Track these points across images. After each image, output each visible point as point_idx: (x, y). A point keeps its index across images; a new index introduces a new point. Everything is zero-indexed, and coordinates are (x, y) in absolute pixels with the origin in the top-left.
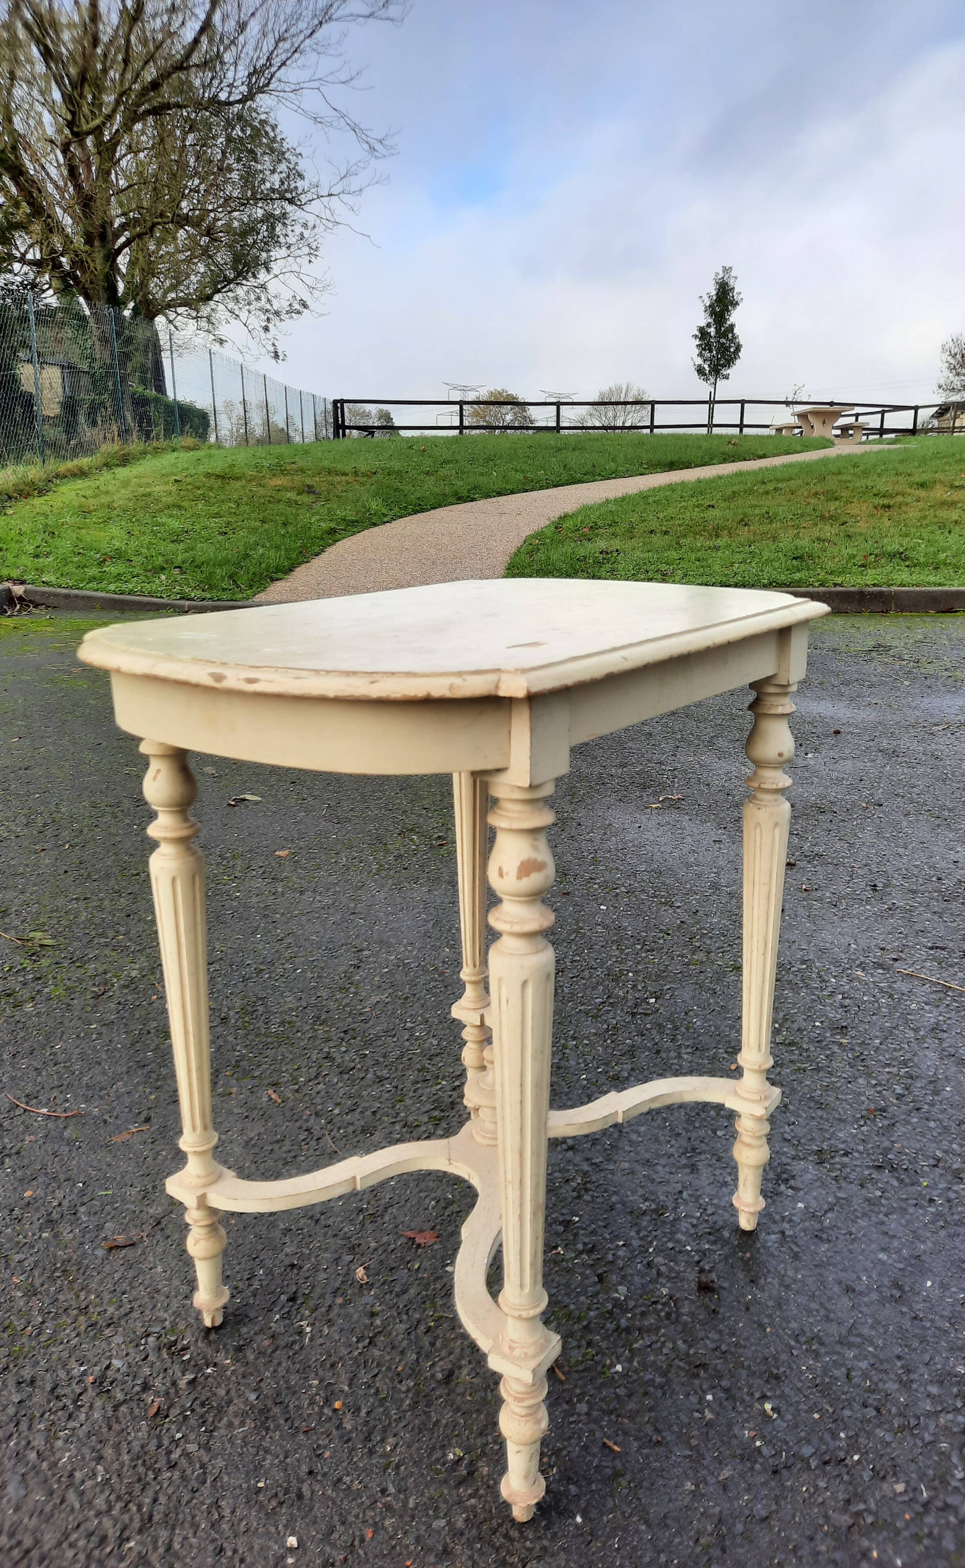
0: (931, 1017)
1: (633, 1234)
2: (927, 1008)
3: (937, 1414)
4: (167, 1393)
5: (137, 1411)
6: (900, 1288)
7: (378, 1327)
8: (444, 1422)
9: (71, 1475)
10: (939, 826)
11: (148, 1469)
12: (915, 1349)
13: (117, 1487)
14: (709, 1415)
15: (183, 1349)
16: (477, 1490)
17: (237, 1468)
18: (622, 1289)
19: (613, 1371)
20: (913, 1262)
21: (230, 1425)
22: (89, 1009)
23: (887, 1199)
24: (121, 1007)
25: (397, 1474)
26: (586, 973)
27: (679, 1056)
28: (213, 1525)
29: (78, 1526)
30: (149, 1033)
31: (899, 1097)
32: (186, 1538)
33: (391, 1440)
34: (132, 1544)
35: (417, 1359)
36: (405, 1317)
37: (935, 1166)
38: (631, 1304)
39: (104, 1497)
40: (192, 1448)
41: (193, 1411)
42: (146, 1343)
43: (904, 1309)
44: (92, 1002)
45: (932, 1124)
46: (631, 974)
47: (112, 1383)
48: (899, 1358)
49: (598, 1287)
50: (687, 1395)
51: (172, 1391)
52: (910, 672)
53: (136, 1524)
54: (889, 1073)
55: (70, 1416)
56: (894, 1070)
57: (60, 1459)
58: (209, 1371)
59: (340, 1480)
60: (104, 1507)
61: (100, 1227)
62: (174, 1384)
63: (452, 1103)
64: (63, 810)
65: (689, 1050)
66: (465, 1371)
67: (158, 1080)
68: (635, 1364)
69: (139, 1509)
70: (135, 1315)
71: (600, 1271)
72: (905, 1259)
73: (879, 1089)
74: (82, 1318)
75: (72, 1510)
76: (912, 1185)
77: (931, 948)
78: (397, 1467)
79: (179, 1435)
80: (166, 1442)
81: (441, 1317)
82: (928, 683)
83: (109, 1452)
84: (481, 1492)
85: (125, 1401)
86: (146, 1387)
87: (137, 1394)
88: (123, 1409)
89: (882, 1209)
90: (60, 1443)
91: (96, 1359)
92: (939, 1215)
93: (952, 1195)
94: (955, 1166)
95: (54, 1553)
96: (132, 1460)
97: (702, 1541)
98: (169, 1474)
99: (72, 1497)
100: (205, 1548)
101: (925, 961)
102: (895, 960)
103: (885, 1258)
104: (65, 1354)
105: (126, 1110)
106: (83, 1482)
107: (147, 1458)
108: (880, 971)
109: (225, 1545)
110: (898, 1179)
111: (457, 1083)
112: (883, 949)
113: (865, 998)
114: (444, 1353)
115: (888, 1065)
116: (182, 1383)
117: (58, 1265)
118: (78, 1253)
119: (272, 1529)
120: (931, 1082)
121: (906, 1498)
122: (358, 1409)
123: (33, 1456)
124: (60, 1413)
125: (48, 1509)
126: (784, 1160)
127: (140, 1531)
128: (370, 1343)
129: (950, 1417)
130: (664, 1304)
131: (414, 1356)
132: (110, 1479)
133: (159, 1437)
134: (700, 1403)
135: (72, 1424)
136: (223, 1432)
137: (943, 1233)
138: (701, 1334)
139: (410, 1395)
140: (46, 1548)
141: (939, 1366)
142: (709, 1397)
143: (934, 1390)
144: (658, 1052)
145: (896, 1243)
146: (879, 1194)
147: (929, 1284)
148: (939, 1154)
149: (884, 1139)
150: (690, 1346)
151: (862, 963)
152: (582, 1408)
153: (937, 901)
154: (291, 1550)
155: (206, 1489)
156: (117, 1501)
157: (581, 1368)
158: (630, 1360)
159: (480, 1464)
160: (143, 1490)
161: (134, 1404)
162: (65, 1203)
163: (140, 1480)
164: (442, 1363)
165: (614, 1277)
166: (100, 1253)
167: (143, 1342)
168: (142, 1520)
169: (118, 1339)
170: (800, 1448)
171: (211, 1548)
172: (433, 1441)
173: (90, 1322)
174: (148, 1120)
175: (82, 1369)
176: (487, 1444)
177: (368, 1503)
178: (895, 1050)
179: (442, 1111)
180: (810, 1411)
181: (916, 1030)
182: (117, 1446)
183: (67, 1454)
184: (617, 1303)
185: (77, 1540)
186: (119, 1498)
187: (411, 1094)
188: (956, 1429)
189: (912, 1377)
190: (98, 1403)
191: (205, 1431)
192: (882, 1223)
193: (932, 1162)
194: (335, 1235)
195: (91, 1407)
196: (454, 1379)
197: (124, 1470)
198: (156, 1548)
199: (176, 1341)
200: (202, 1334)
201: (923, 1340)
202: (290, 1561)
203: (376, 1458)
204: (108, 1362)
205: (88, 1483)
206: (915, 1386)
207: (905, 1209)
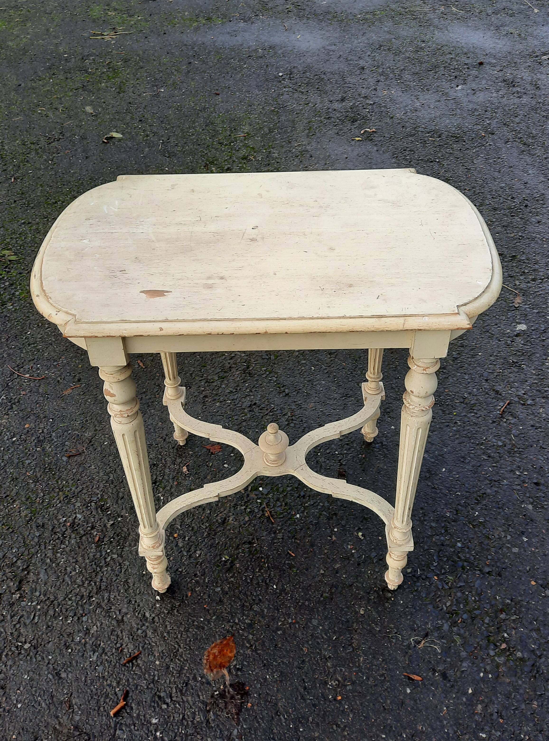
3: (432, 536)
4: (102, 531)
5: (90, 539)
8: (221, 543)
9: (66, 569)
11: (97, 566)
12: (430, 504)
13: (85, 574)
15: (107, 509)
16: (234, 574)
17: (134, 565)
19: (295, 517)
21: (130, 545)
25: (201, 567)
28: (126, 590)
29: (71, 591)
32: (115, 596)
33: (198, 552)
34: (94, 599)
35: (210, 512)
37: (462, 402)
39: (80, 579)
40: (115, 556)
41: (114, 538)
42: (91, 506)
45: (467, 377)
47: (78, 526)
50: (326, 529)
51: (104, 529)
53: (95, 590)
55: (62, 542)
57: (60, 562)
58: (119, 519)
59: (177, 570)
60: (81, 583)
61: (63, 444)
62: (105, 526)
66: (231, 519)
67: (82, 355)
68: (305, 514)
69: (95, 583)
70: (84, 491)
72: (436, 457)
74: (61, 493)
75: (68, 584)
76: (449, 414)
78: (201, 564)
79: (109, 551)
80: (104, 553)
83: (80, 558)
84: (236, 575)
85: (84, 535)
86: (93, 528)
87: (90, 530)
88: (84, 538)
90: (59, 555)
91: (70, 514)
92: (458, 431)
93: (466, 420)
94: (472, 402)
95: (63, 602)
96: (90, 562)
97: (324, 595)
98: (106, 569)
99: (67, 578)
100: (123, 600)
104: (56, 512)
105: (68, 375)
106: (71, 572)
107: (96, 561)
109: (131, 599)
110: (443, 410)
114: (222, 510)
116: (108, 526)
117: (47, 466)
118: (55, 458)
119: (150, 592)
120: (472, 350)
121: (411, 575)
122: (185, 537)
123: (48, 560)
124: (57, 541)
125: (58, 584)
127: (97, 593)
129: (438, 537)
131: (209, 512)
132: (82, 571)
133: (101, 552)
134: (331, 533)
135: (62, 546)
136: (127, 548)
137: (457, 442)
139: (207, 530)
140: (60, 600)
141: (438, 513)
142: (336, 530)
143: (433, 525)
145: (433, 448)
147: (444, 470)
148: (466, 395)
149: (441, 386)
150: (331, 505)
152: (280, 536)
154: (157, 601)
155: (122, 575)
156: (86, 581)
157: (282, 516)
158: (303, 512)
159: (236, 562)
160: (96, 576)
161: (89, 536)
162: (45, 430)
163: (94, 571)
164: (221, 515)
166: (64, 458)
167: (89, 505)
168: (97, 589)
169: (78, 504)
170: (371, 553)
171: (126, 600)
172: (217, 552)
173: (64, 496)
174: (79, 381)
175: (64, 519)
176: (239, 553)
177: (189, 580)
179: (225, 372)
180: (378, 536)
182: (83, 556)
183: (63, 560)
185: (71, 597)
186: (86, 579)
187: (210, 362)
188: (439, 543)
189: (425, 519)
190: (73, 536)
191: (120, 548)
193: (461, 400)
194: (173, 448)
195: (70, 537)
196: (226, 521)
197: (87, 567)
198: (104, 601)
199: (104, 505)
200: (115, 501)
201: (434, 499)
202: (158, 605)
203: (192, 560)
204: (75, 516)
205: (73, 573)
206: (425, 523)
207: (442, 429)
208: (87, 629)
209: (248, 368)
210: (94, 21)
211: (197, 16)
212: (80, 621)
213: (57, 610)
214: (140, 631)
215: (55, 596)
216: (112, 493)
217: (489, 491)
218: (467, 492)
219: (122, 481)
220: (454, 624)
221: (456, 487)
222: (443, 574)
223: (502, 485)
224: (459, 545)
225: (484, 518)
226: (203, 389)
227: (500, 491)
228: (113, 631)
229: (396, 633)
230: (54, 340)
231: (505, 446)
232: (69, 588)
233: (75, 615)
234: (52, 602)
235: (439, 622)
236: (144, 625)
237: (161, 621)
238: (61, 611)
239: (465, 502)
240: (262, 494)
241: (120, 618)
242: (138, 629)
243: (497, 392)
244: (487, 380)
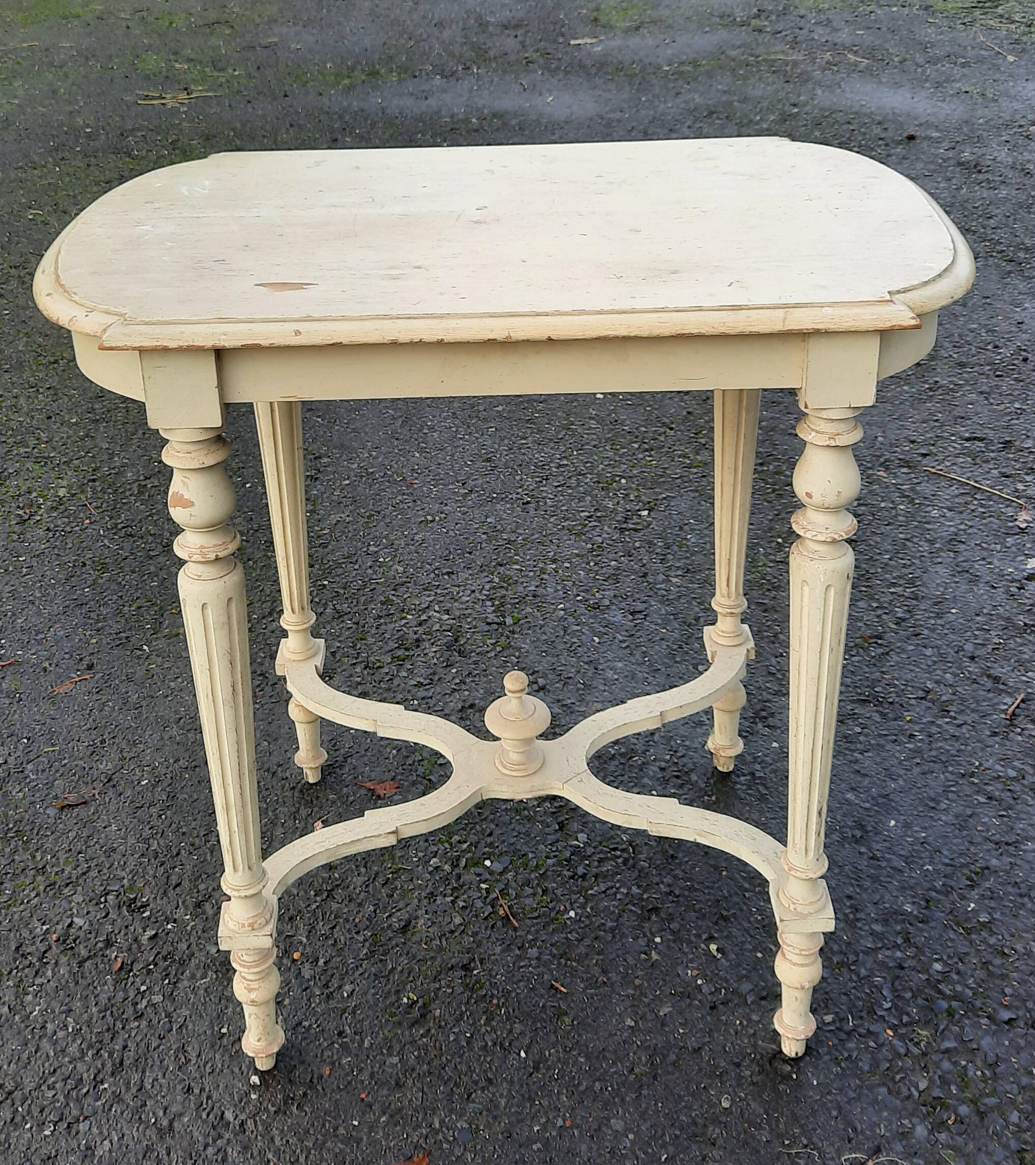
0: (951, 525)
2: (949, 514)
3: (876, 950)
4: (130, 949)
5: (101, 966)
6: (862, 827)
7: (337, 880)
8: (399, 968)
9: (43, 1027)
11: (116, 1020)
13: (88, 1036)
14: (654, 956)
15: (142, 907)
16: (429, 1030)
17: (201, 1016)
18: (582, 837)
19: (566, 916)
20: (881, 800)
21: (193, 976)
22: (15, 537)
23: (866, 736)
24: (51, 535)
25: (353, 1017)
26: (574, 480)
27: (667, 580)
28: (180, 1067)
29: (55, 1071)
30: (84, 565)
31: (899, 621)
32: (155, 1080)
33: (348, 988)
34: (106, 1086)
35: (375, 911)
36: (363, 870)
37: (922, 698)
38: (590, 850)
39: (75, 1045)
40: (158, 998)
41: (156, 965)
42: (106, 901)
43: (863, 850)
44: (17, 528)
45: (929, 652)
46: (623, 481)
47: (75, 941)
48: (849, 897)
49: (559, 834)
50: (636, 938)
53: (109, 1067)
54: (892, 593)
55: (37, 973)
56: (899, 590)
57: (31, 1013)
59: (299, 1024)
60: (78, 1055)
61: (50, 785)
62: (136, 940)
63: (417, 640)
65: (679, 572)
66: (421, 922)
67: (98, 621)
68: (588, 910)
69: (111, 1055)
70: (93, 873)
71: (559, 818)
72: (873, 798)
74: (40, 878)
75: (48, 1057)
76: (895, 720)
77: (968, 439)
78: (354, 1012)
79: (143, 988)
80: (132, 994)
81: (400, 869)
83: (77, 1004)
84: (433, 1031)
85: (89, 958)
86: (109, 943)
87: (101, 949)
88: (88, 964)
89: (859, 746)
90: (30, 998)
91: (58, 918)
92: (918, 751)
93: (934, 729)
94: (944, 698)
95: (35, 1094)
96: (100, 1012)
97: (637, 1070)
98: (136, 1024)
99: (45, 1044)
100: (175, 1088)
101: (957, 456)
102: (924, 455)
103: (853, 798)
104: (27, 914)
105: (67, 656)
106: (55, 1033)
107: (114, 1009)
108: (905, 470)
109: (192, 1084)
110: (881, 713)
111: (423, 617)
112: (913, 442)
113: (883, 505)
114: (401, 905)
116: (144, 939)
117: (11, 826)
118: (30, 812)
119: (236, 1070)
120: (936, 604)
121: (833, 1028)
122: (317, 960)
124: (26, 971)
125: (25, 1056)
127: (113, 1074)
128: (328, 896)
130: (623, 850)
131: (372, 908)
132: (81, 1029)
133: (125, 990)
134: (648, 946)
135: (38, 981)
136: (186, 983)
137: (917, 770)
138: (656, 879)
139: (367, 944)
140: (26, 1091)
142: (658, 940)
145: (866, 781)
146: (859, 730)
147: (893, 823)
148: (930, 685)
149: (875, 669)
150: (645, 891)
151: (886, 461)
152: (533, 952)
153: (988, 376)
154: (254, 1086)
155: (173, 1037)
156: (88, 1049)
157: (536, 914)
158: (583, 907)
159: (433, 1006)
160: (112, 1039)
161: (99, 960)
162: (11, 760)
163: (108, 1030)
164: (399, 914)
165: (576, 824)
166: (51, 812)
167: (103, 900)
168: (114, 1065)
169: (78, 898)
170: (740, 984)
171: (179, 1087)
172: (389, 986)
173: (48, 883)
174: (90, 667)
175: (45, 928)
176: (439, 989)
177: (325, 1044)
178: (904, 566)
179: (407, 649)
180: (755, 949)
181: (931, 542)
182: (84, 999)
183: (37, 1008)
184: (576, 851)
185: (54, 1083)
186: (90, 1047)
188: (892, 964)
189: (858, 916)
190: (64, 959)
191: (169, 983)
192: (856, 761)
193: (921, 694)
194: (293, 788)
195: (56, 963)
196: (411, 927)
197: (94, 1020)
198: (128, 1088)
199: (136, 898)
200: (162, 891)
201: (875, 880)
202: (253, 1096)
203: (332, 1004)
204: (69, 921)
205: (61, 1034)
207: (883, 746)
208: (88, 1148)
209: (456, 641)
210: (147, 78)
211: (352, 69)
212: (73, 1132)
213: (20, 1109)
214: (210, 1150)
215: (15, 1082)
216: (155, 877)
217: (995, 862)
218: (947, 865)
219: (178, 854)
220: (941, 1125)
221: (922, 855)
222: (907, 1025)
223: (1025, 851)
224: (938, 967)
225: (990, 914)
226: (359, 679)
227: (1019, 862)
228: (149, 1149)
229: (806, 1146)
230: (38, 595)
231: (1024, 778)
232: (51, 1065)
233: (61, 1120)
234: (10, 1093)
235: (906, 1122)
236: (220, 1137)
237: (260, 1128)
238: (29, 1112)
239: (943, 885)
240: (491, 873)
241: (165, 1123)
242: (206, 1147)
243: (996, 679)
244: (972, 658)
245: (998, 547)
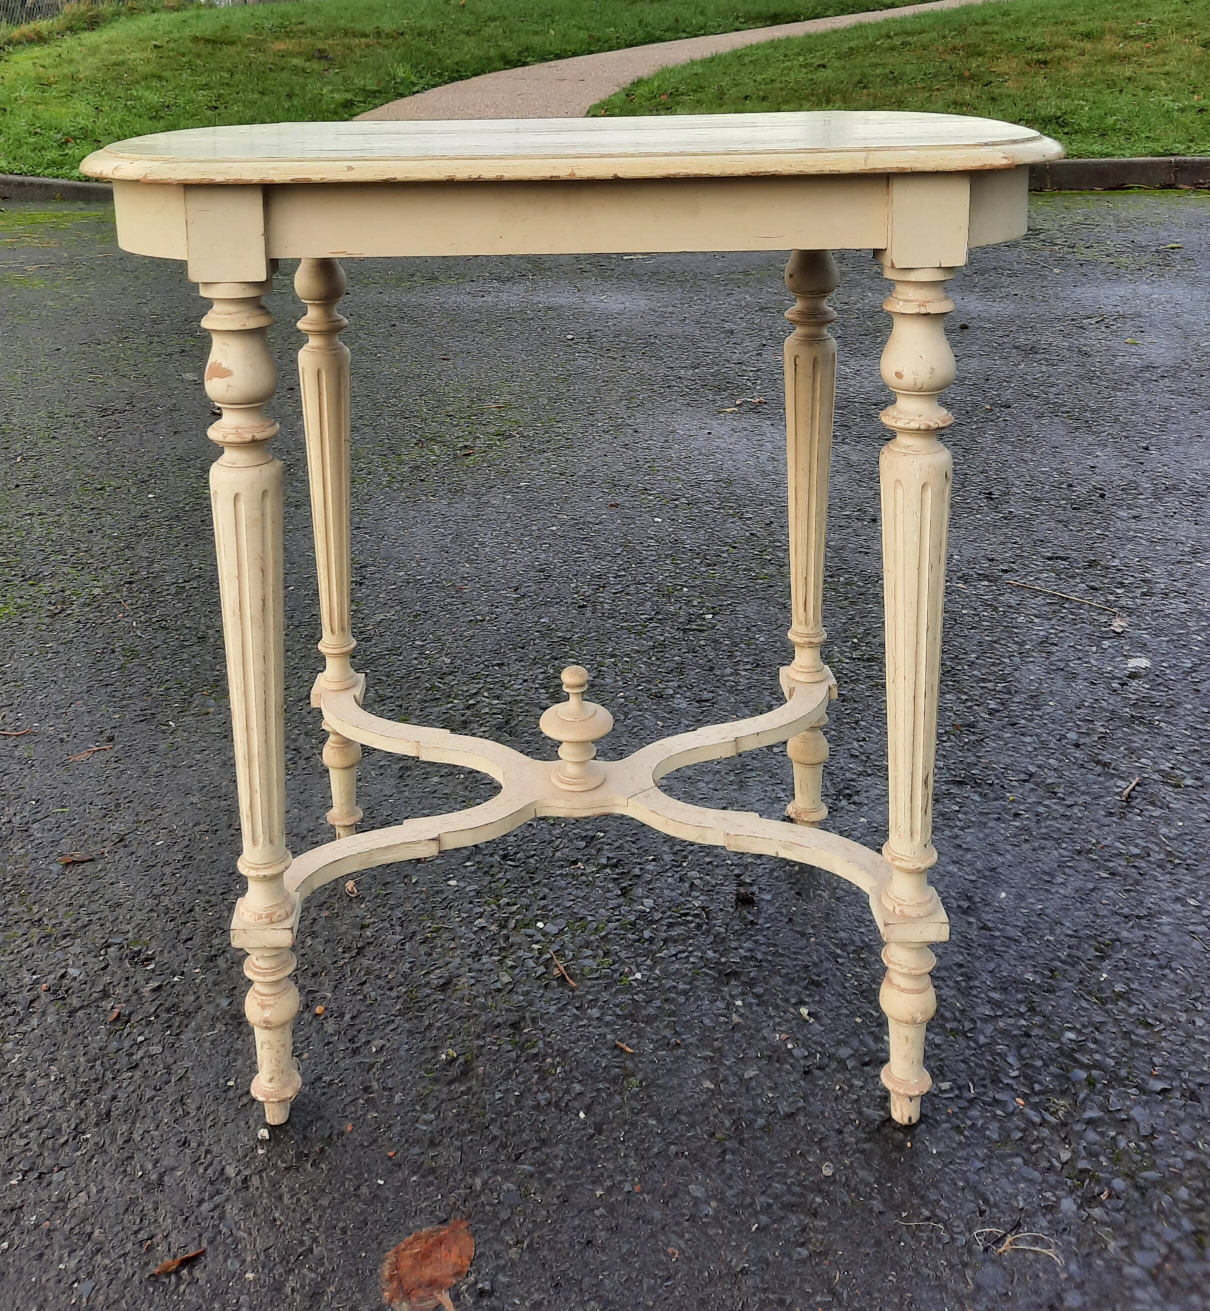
0: (1041, 629)
1: (666, 849)
2: (1036, 620)
3: (996, 1018)
4: (129, 1000)
5: (94, 1017)
6: (969, 898)
7: (368, 937)
8: (438, 1025)
9: (22, 1075)
10: (1077, 428)
11: (106, 1070)
12: (979, 958)
13: (72, 1085)
15: (147, 959)
16: (471, 1088)
17: (205, 1068)
18: (648, 902)
19: (632, 978)
20: (987, 873)
21: (199, 1028)
22: (44, 627)
23: (965, 814)
24: (81, 626)
25: (382, 1074)
26: (632, 588)
27: (736, 673)
28: (177, 1120)
29: (30, 1119)
30: (113, 651)
31: (992, 712)
32: (147, 1131)
33: (377, 1042)
34: (88, 1136)
35: (411, 968)
36: (398, 929)
37: (1025, 781)
38: (658, 915)
39: (57, 1094)
40: (156, 1049)
41: (157, 1017)
42: (106, 953)
43: (971, 920)
44: (47, 620)
45: (1028, 739)
46: (685, 589)
47: (67, 992)
49: (622, 900)
50: (714, 1001)
52: (1062, 259)
53: (93, 1118)
54: (982, 688)
55: (21, 1021)
56: (990, 685)
57: (9, 1061)
59: (318, 1079)
60: (58, 1103)
61: (55, 843)
62: (137, 991)
63: (465, 722)
64: (15, 421)
65: (748, 667)
66: (464, 979)
67: (122, 700)
68: (657, 972)
69: (97, 1104)
70: (94, 927)
71: (624, 885)
72: (979, 871)
73: (970, 704)
74: (35, 930)
75: (23, 1105)
76: (996, 799)
77: (1050, 559)
78: (383, 1067)
79: (141, 1039)
80: (127, 1045)
81: (440, 928)
82: (1084, 270)
83: (63, 1054)
84: (475, 1090)
85: (81, 1008)
86: (105, 994)
87: (96, 1000)
88: (80, 1013)
89: (958, 823)
90: (9, 1046)
91: (50, 968)
92: (1024, 828)
93: (1041, 809)
94: (1049, 781)
96: (89, 1061)
97: (718, 1134)
98: (130, 1074)
99: (22, 1093)
100: (168, 1140)
101: (1041, 572)
102: (1006, 571)
103: (956, 870)
104: (16, 964)
105: (86, 729)
106: (35, 1081)
107: (105, 1060)
108: (986, 583)
109: (189, 1138)
110: (980, 794)
111: (471, 702)
112: (992, 560)
113: (964, 612)
114: (440, 963)
115: (984, 681)
116: (146, 990)
117: (8, 880)
118: (31, 868)
119: (242, 1123)
120: (1032, 697)
121: (951, 1095)
122: (342, 1015)
124: (9, 1018)
126: (848, 775)
127: (97, 1124)
128: (358, 954)
129: (1010, 1021)
130: (696, 916)
131: (408, 965)
132: (65, 1078)
133: (119, 1040)
134: (727, 1008)
135: (23, 1028)
136: (190, 1035)
137: (1026, 846)
138: (734, 944)
141: (1005, 974)
142: (739, 1003)
143: (996, 996)
144: (711, 669)
145: (969, 856)
146: (957, 808)
147: (1003, 895)
148: (1032, 769)
149: (969, 754)
150: (722, 955)
151: (964, 575)
152: (595, 1012)
153: (1065, 509)
154: (262, 1142)
155: (169, 1089)
156: (71, 1099)
157: (597, 975)
158: (651, 969)
159: (475, 1064)
160: (100, 1088)
161: (92, 1010)
162: (15, 821)
163: (97, 1079)
164: (438, 971)
165: (640, 890)
166: (55, 868)
167: (102, 952)
168: (99, 1115)
169: (75, 950)
170: (837, 1050)
171: (174, 1140)
172: (425, 1043)
173: (43, 934)
174: (111, 739)
175: (35, 977)
176: (484, 1046)
177: (348, 1099)
178: (993, 664)
180: (853, 1014)
181: (1021, 644)
182: (72, 1049)
183: (17, 1056)
184: (642, 915)
185: (28, 1131)
186: (74, 1095)
187: (418, 713)
188: (1015, 1032)
189: (972, 983)
190: (52, 1010)
191: (170, 1035)
192: (957, 837)
193: (1022, 777)
195: (44, 1013)
196: (451, 986)
197: (80, 1072)
198: (114, 1143)
199: (140, 951)
200: (170, 944)
201: (989, 948)
202: (260, 1152)
203: (358, 1059)
204: (63, 971)
205: (41, 1082)
206: (975, 992)
207: (985, 824)
208: (62, 1198)
212: (44, 1184)
214: (205, 1207)
216: (163, 931)
217: (1125, 934)
218: (1071, 936)
219: (191, 911)
220: (1090, 1201)
221: (1042, 926)
222: (1037, 1094)
223: (1159, 924)
224: (1071, 1035)
225: (1125, 984)
228: (133, 1202)
229: (928, 1219)
230: (62, 675)
231: (1149, 856)
232: (26, 1113)
233: (31, 1169)
235: (1047, 1195)
236: (218, 1192)
237: (267, 1184)
239: (1069, 955)
240: (545, 934)
241: (155, 1176)
242: (201, 1202)
243: (1105, 765)
244: (1077, 746)
245: (1094, 649)
